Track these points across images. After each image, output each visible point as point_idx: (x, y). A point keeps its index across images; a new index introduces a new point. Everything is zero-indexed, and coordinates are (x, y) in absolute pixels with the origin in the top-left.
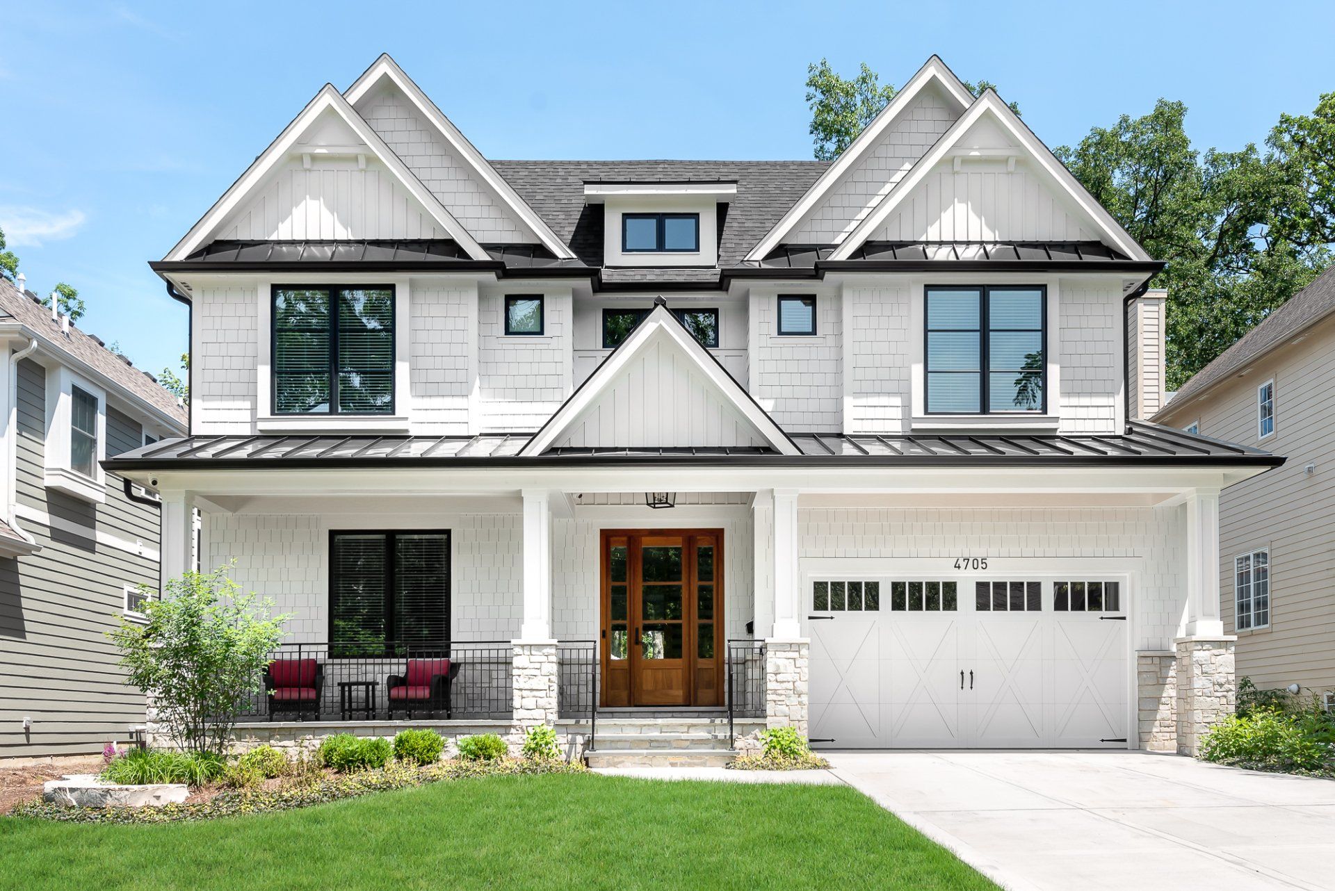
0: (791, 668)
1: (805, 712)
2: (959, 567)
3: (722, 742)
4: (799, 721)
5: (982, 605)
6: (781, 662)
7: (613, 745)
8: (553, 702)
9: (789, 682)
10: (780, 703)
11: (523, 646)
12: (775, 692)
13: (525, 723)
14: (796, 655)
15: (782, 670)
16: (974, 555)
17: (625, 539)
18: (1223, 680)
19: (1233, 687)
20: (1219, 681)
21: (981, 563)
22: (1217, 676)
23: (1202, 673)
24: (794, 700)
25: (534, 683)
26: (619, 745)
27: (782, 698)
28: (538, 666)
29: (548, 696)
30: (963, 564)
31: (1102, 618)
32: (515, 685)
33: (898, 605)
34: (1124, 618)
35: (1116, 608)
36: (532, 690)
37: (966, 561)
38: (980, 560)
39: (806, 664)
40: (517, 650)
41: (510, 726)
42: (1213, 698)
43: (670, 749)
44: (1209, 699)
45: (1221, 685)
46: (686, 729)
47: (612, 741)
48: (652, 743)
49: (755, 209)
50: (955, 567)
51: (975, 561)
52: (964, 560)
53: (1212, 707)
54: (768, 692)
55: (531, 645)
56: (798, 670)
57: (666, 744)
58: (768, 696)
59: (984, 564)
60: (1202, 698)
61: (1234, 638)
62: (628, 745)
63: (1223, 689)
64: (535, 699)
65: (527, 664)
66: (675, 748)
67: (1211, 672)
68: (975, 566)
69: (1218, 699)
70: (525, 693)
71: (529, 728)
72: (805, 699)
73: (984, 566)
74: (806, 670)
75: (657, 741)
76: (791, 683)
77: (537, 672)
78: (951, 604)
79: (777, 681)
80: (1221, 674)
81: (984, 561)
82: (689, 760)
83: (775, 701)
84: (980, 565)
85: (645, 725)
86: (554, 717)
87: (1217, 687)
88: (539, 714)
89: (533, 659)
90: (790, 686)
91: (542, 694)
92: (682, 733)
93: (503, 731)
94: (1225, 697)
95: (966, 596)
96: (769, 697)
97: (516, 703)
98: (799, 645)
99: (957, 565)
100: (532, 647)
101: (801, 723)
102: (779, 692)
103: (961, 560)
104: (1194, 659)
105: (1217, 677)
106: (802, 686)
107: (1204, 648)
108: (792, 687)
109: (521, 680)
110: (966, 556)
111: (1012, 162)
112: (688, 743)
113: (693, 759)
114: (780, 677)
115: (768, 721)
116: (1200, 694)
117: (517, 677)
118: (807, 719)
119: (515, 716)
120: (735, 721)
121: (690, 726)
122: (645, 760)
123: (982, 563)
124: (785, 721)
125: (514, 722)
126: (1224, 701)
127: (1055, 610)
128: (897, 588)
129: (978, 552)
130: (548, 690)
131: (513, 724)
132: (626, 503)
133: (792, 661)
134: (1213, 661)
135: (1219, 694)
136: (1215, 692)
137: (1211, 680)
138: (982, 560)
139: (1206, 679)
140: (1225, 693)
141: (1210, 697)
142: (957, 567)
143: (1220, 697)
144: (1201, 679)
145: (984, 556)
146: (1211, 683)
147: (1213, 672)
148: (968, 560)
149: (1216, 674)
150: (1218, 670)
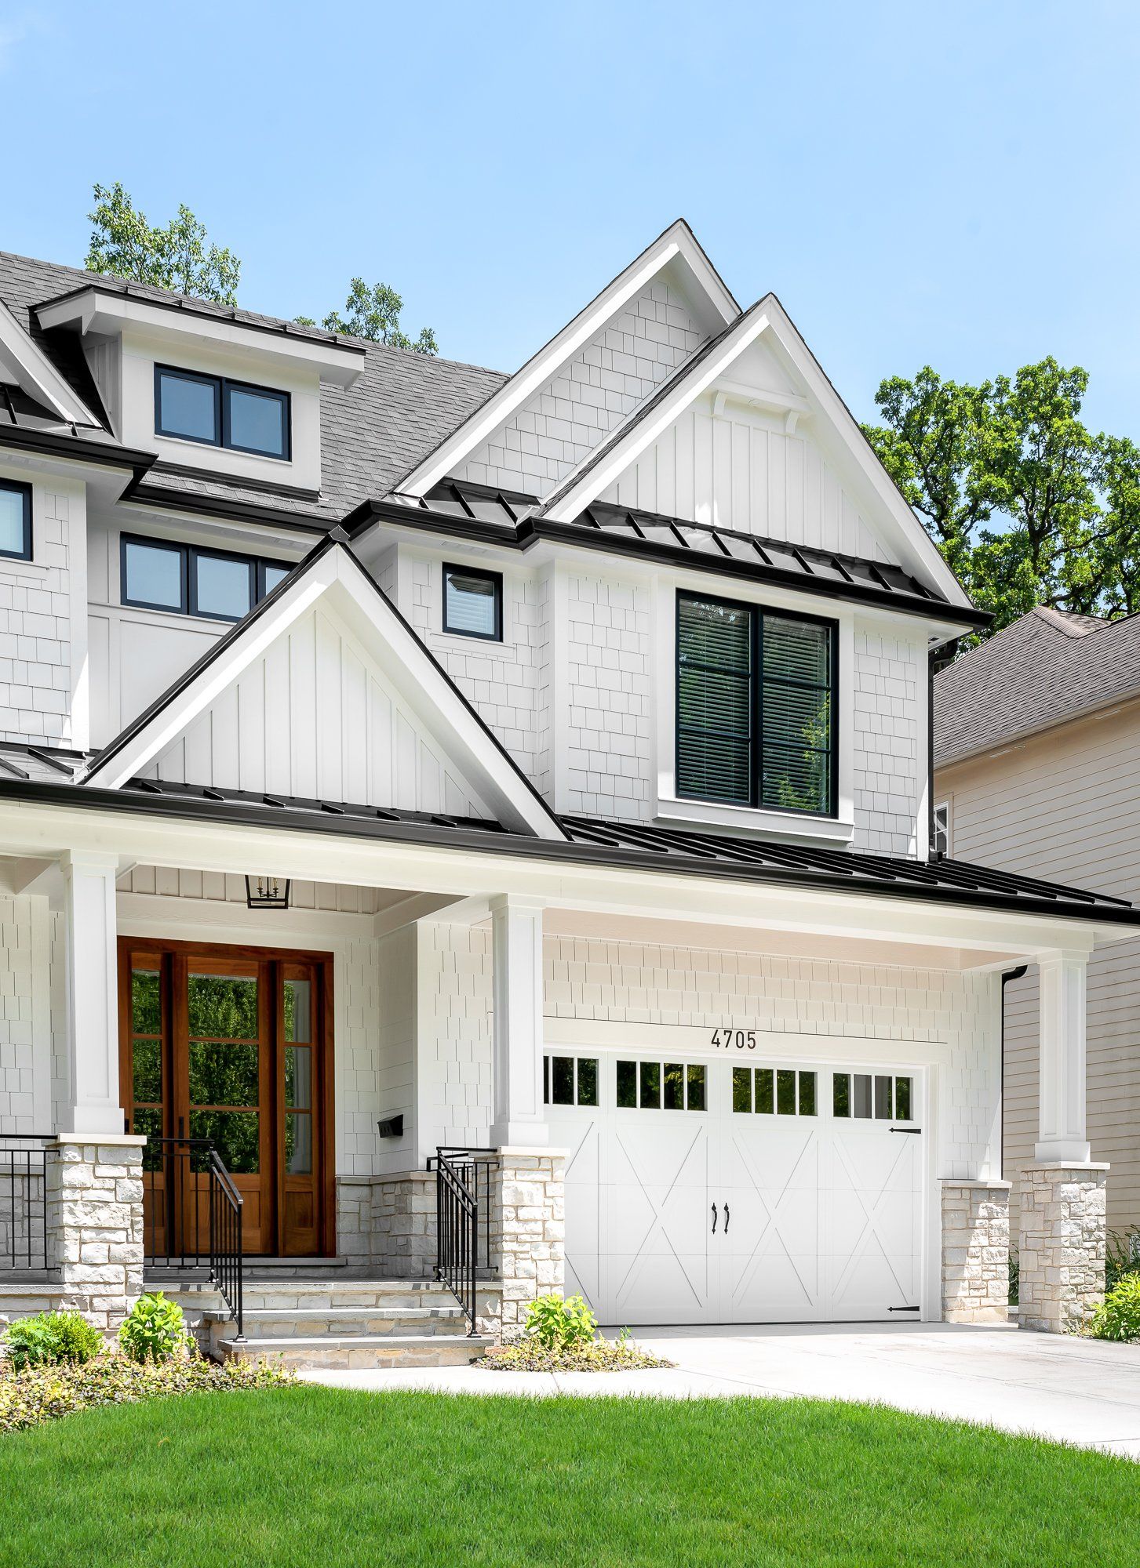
0: (539, 1198)
1: (561, 1272)
2: (718, 1043)
3: (450, 1324)
4: (551, 1286)
5: (741, 1104)
6: (524, 1187)
7: (266, 1329)
8: (140, 1249)
9: (537, 1221)
10: (522, 1256)
11: (81, 1146)
12: (516, 1238)
13: (89, 1290)
14: (546, 1177)
15: (526, 1202)
16: (738, 1026)
17: (158, 957)
18: (1093, 1225)
19: (1103, 1235)
20: (1088, 1225)
21: (746, 1038)
22: (1086, 1219)
23: (1070, 1215)
24: (544, 1251)
25: (104, 1216)
26: (275, 1329)
27: (527, 1247)
28: (111, 1184)
29: (130, 1239)
30: (723, 1039)
31: (892, 1130)
32: (67, 1219)
33: (625, 1098)
34: (918, 1131)
35: (907, 1116)
36: (99, 1229)
37: (728, 1034)
39: (562, 1192)
40: (70, 1154)
41: (60, 1296)
42: (1081, 1250)
43: (363, 1336)
44: (1077, 1252)
45: (1090, 1232)
46: (372, 1300)
47: (262, 1324)
48: (331, 1326)
49: (337, 407)
50: (713, 1043)
51: (740, 1035)
52: (725, 1032)
53: (1081, 1264)
54: (507, 1238)
55: (97, 1146)
56: (549, 1202)
57: (356, 1328)
58: (504, 1243)
59: (752, 1041)
60: (1069, 1250)
61: (1106, 1166)
62: (290, 1329)
63: (1093, 1238)
64: (105, 1246)
65: (89, 1181)
66: (371, 1334)
67: (1080, 1214)
68: (740, 1044)
69: (1087, 1251)
70: (87, 1235)
71: (95, 1300)
72: (560, 1249)
73: (751, 1043)
74: (561, 1201)
75: (339, 1322)
76: (540, 1223)
77: (109, 1196)
78: (698, 1101)
79: (517, 1218)
80: (1091, 1217)
81: (751, 1036)
82: (410, 1355)
83: (515, 1253)
84: (746, 1042)
85: (304, 1294)
86: (137, 1279)
87: (1085, 1235)
88: (111, 1272)
89: (102, 1171)
90: (538, 1228)
91: (121, 1236)
92: (367, 1307)
93: (43, 1304)
94: (1095, 1248)
95: (719, 1089)
96: (507, 1246)
97: (71, 1253)
98: (552, 1159)
99: (715, 1041)
100: (100, 1149)
101: (555, 1289)
102: (523, 1238)
103: (721, 1032)
104: (1062, 1195)
105: (1088, 1221)
106: (557, 1229)
107: (1074, 1179)
108: (541, 1231)
109: (79, 1209)
110: (728, 1026)
111: (793, 419)
112: (391, 1325)
113: (417, 1354)
114: (522, 1213)
115: (507, 1283)
116: (1067, 1244)
117: (71, 1204)
118: (562, 1281)
119: (68, 1276)
120: (480, 1286)
121: (379, 1296)
122: (340, 1358)
123: (749, 1039)
124: (531, 1286)
125: (69, 1289)
126: (1093, 1254)
127: (835, 1116)
128: (625, 1070)
129: (743, 1023)
130: (130, 1231)
131: (67, 1292)
132: (166, 892)
133: (540, 1186)
134: (1083, 1199)
135: (1088, 1245)
136: (1084, 1241)
137: (1079, 1225)
138: (749, 1033)
139: (1075, 1224)
140: (1095, 1243)
141: (1078, 1249)
142: (715, 1043)
143: (1088, 1249)
144: (1068, 1224)
145: (752, 1028)
146: (1080, 1229)
147: (1083, 1213)
148: (731, 1032)
149: (1086, 1216)
150: (1089, 1212)
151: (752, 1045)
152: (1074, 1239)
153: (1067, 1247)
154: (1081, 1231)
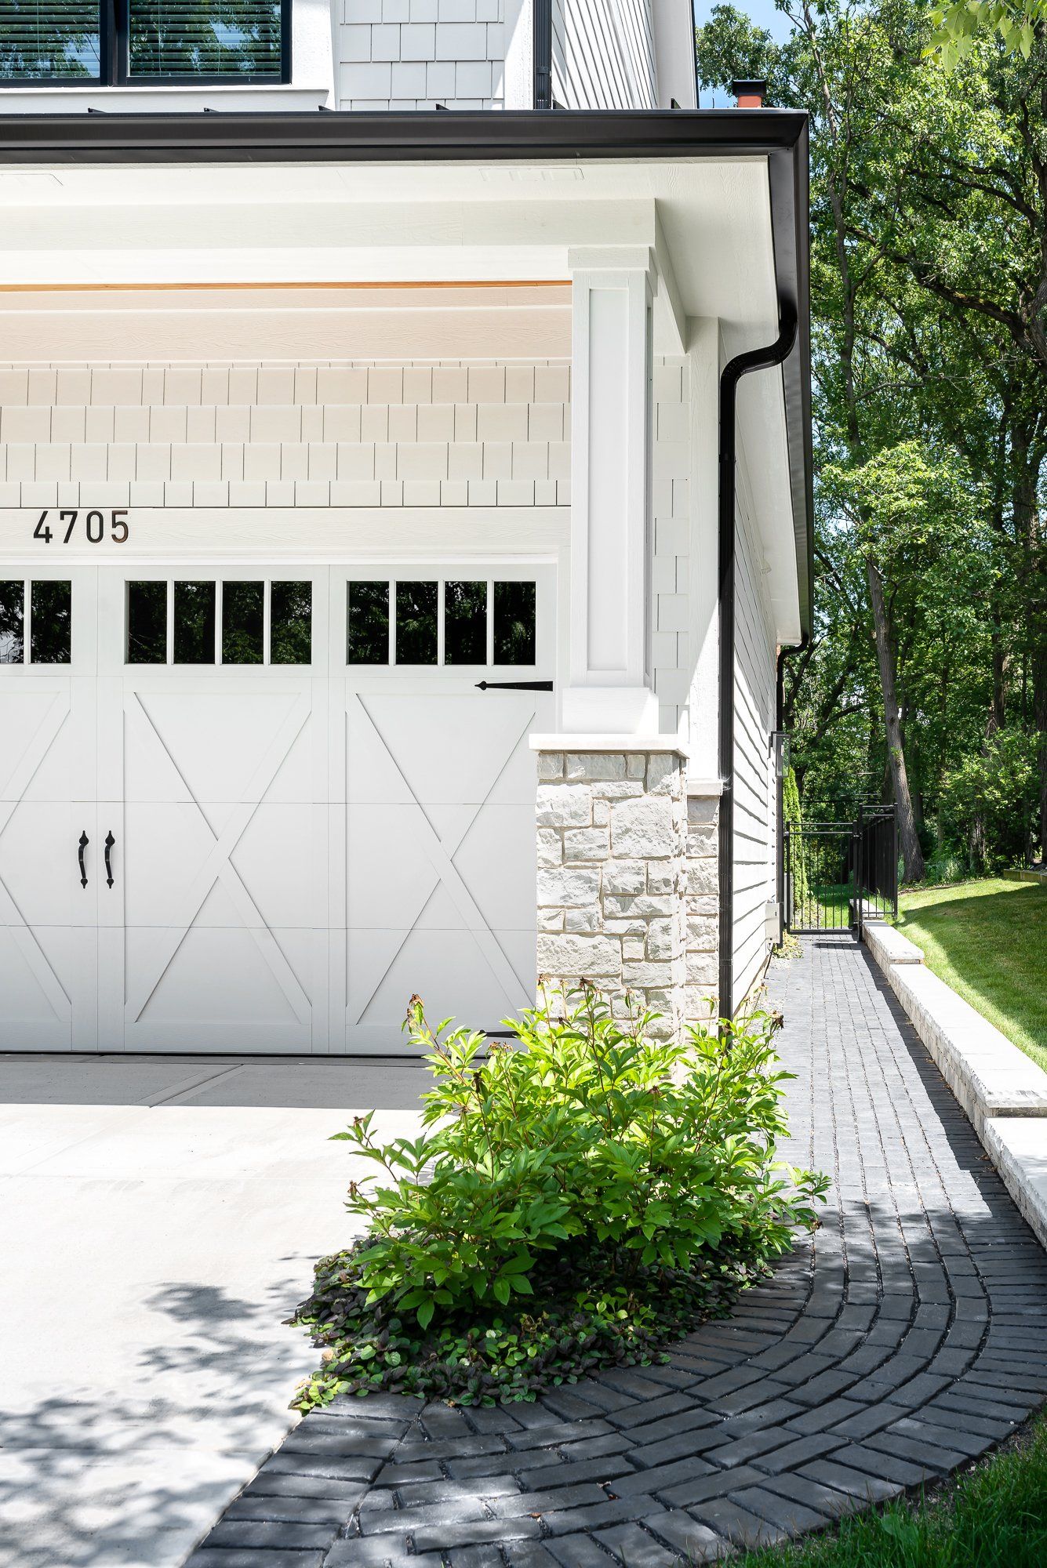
2: (48, 536)
16: (90, 501)
18: (630, 882)
20: (616, 882)
21: (107, 525)
22: (611, 867)
30: (58, 527)
31: (483, 686)
34: (547, 686)
37: (68, 518)
38: (107, 515)
42: (599, 938)
44: (583, 942)
45: (625, 897)
50: (37, 535)
51: (95, 520)
52: (64, 514)
53: (598, 970)
59: (120, 528)
60: (561, 940)
63: (632, 911)
67: (591, 854)
68: (95, 534)
69: (617, 943)
73: (119, 532)
78: (54, 644)
80: (629, 863)
81: (119, 518)
84: (108, 530)
87: (611, 905)
94: (640, 935)
99: (42, 531)
103: (54, 515)
104: (541, 811)
107: (571, 776)
110: (68, 502)
116: (557, 925)
123: (114, 525)
126: (635, 949)
127: (345, 662)
129: (103, 495)
134: (600, 819)
135: (620, 927)
136: (606, 918)
137: (589, 880)
138: (114, 514)
139: (579, 877)
140: (638, 924)
141: (591, 935)
142: (42, 536)
143: (620, 937)
144: (560, 877)
145: (121, 502)
146: (592, 890)
147: (602, 854)
148: (75, 514)
149: (611, 861)
150: (619, 849)
151: (120, 535)
152: (575, 915)
153: (557, 933)
154: (597, 894)
